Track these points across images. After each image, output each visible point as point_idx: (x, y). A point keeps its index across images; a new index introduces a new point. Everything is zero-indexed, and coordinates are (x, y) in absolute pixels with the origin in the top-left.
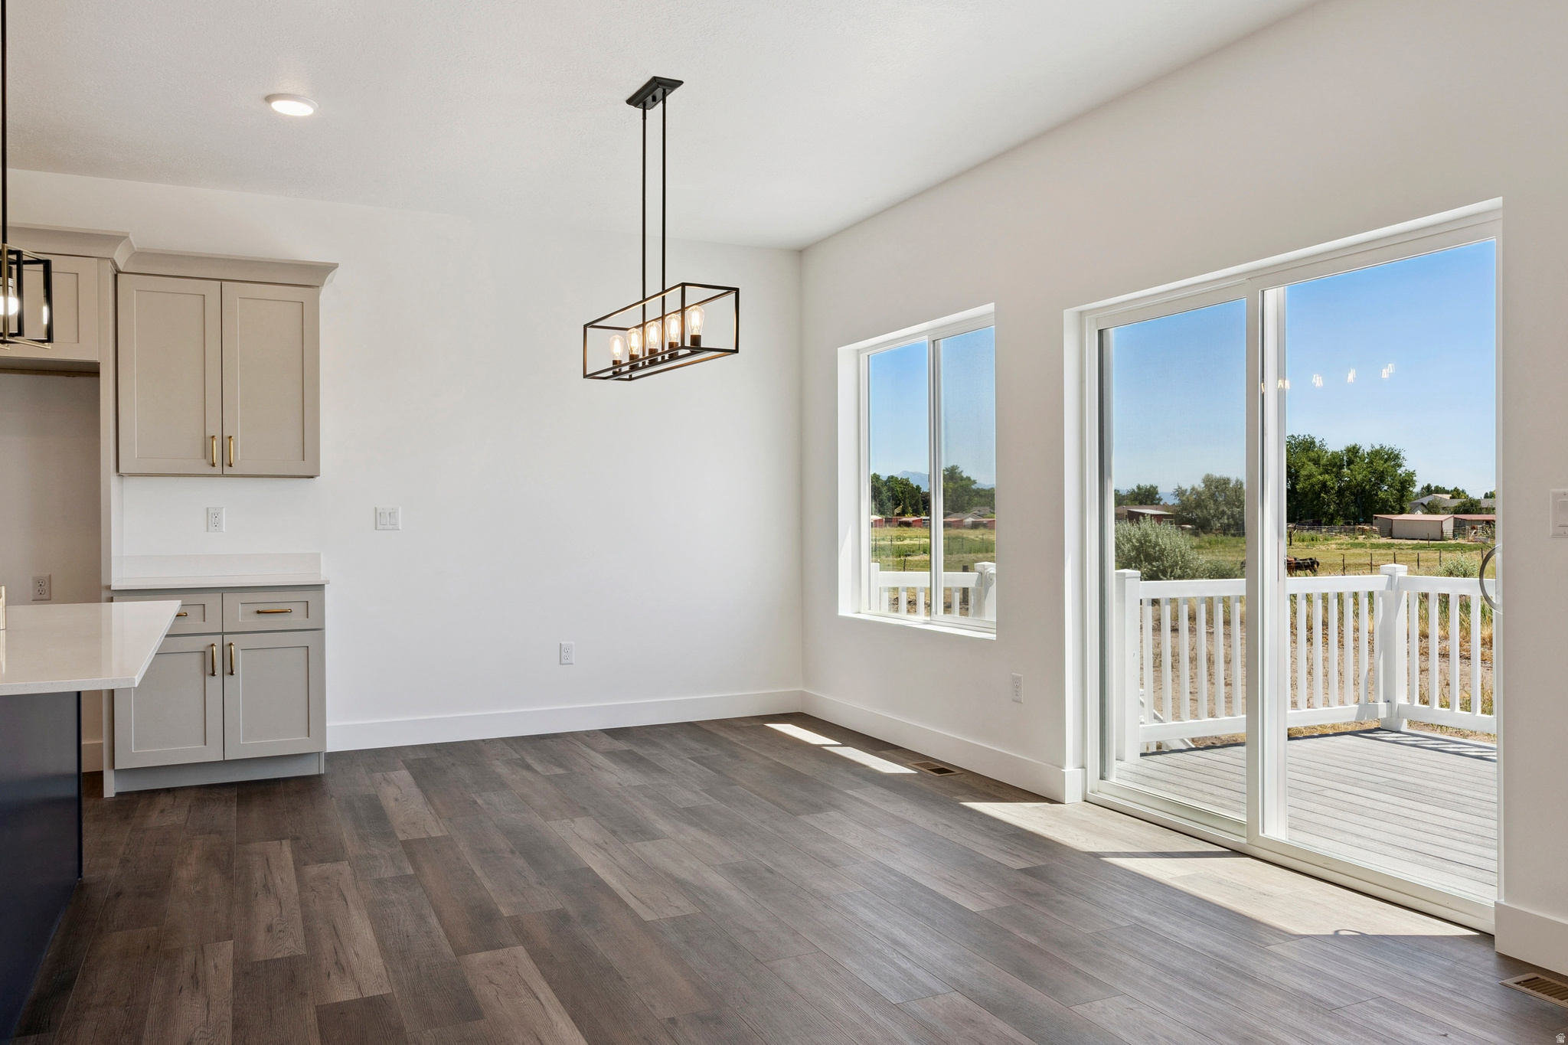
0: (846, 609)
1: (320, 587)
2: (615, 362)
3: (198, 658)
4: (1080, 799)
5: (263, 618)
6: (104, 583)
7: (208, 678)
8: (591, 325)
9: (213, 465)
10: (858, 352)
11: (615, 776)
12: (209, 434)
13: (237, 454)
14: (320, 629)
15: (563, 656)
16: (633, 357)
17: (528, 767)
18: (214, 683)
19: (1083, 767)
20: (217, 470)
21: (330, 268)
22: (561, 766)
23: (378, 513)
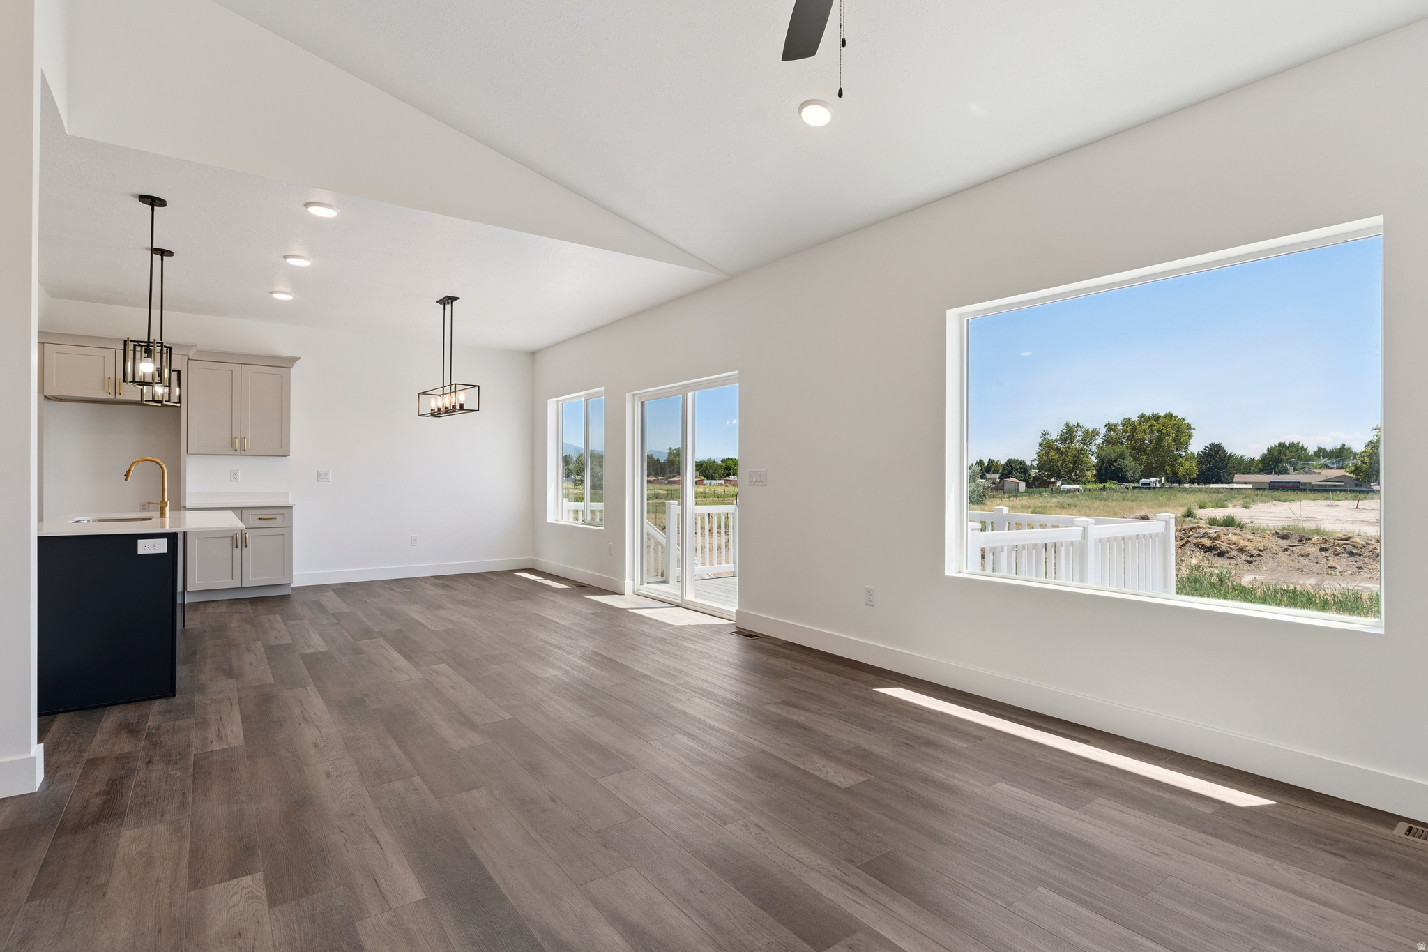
0: (551, 519)
1: (291, 507)
2: (432, 410)
3: (229, 540)
4: (632, 593)
5: (262, 521)
6: (182, 504)
7: (234, 549)
8: (423, 393)
9: (236, 450)
10: (558, 401)
11: (432, 592)
12: (234, 435)
13: (248, 444)
14: (290, 527)
15: (413, 542)
16: (439, 409)
17: (393, 590)
18: (237, 552)
19: (634, 580)
20: (238, 452)
21: (296, 359)
22: (408, 589)
23: (319, 474)
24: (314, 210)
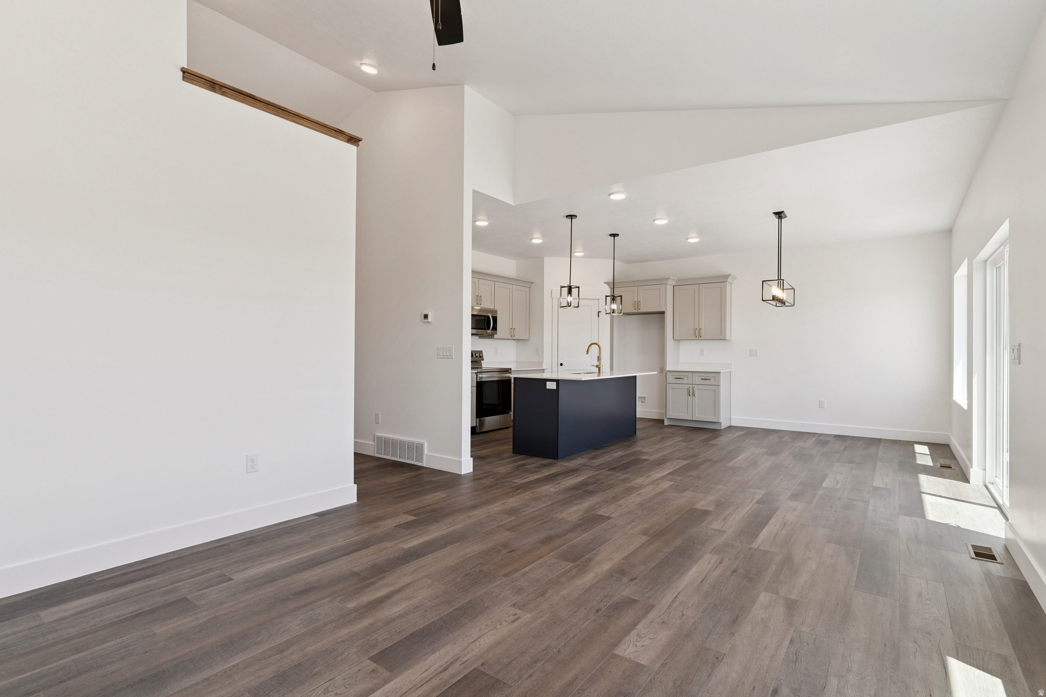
1: (720, 372)
3: (686, 391)
5: (703, 380)
6: (665, 369)
7: (688, 396)
9: (696, 337)
12: (696, 328)
13: (703, 334)
14: (719, 385)
18: (690, 398)
19: (984, 470)
23: (751, 351)
24: (613, 197)
